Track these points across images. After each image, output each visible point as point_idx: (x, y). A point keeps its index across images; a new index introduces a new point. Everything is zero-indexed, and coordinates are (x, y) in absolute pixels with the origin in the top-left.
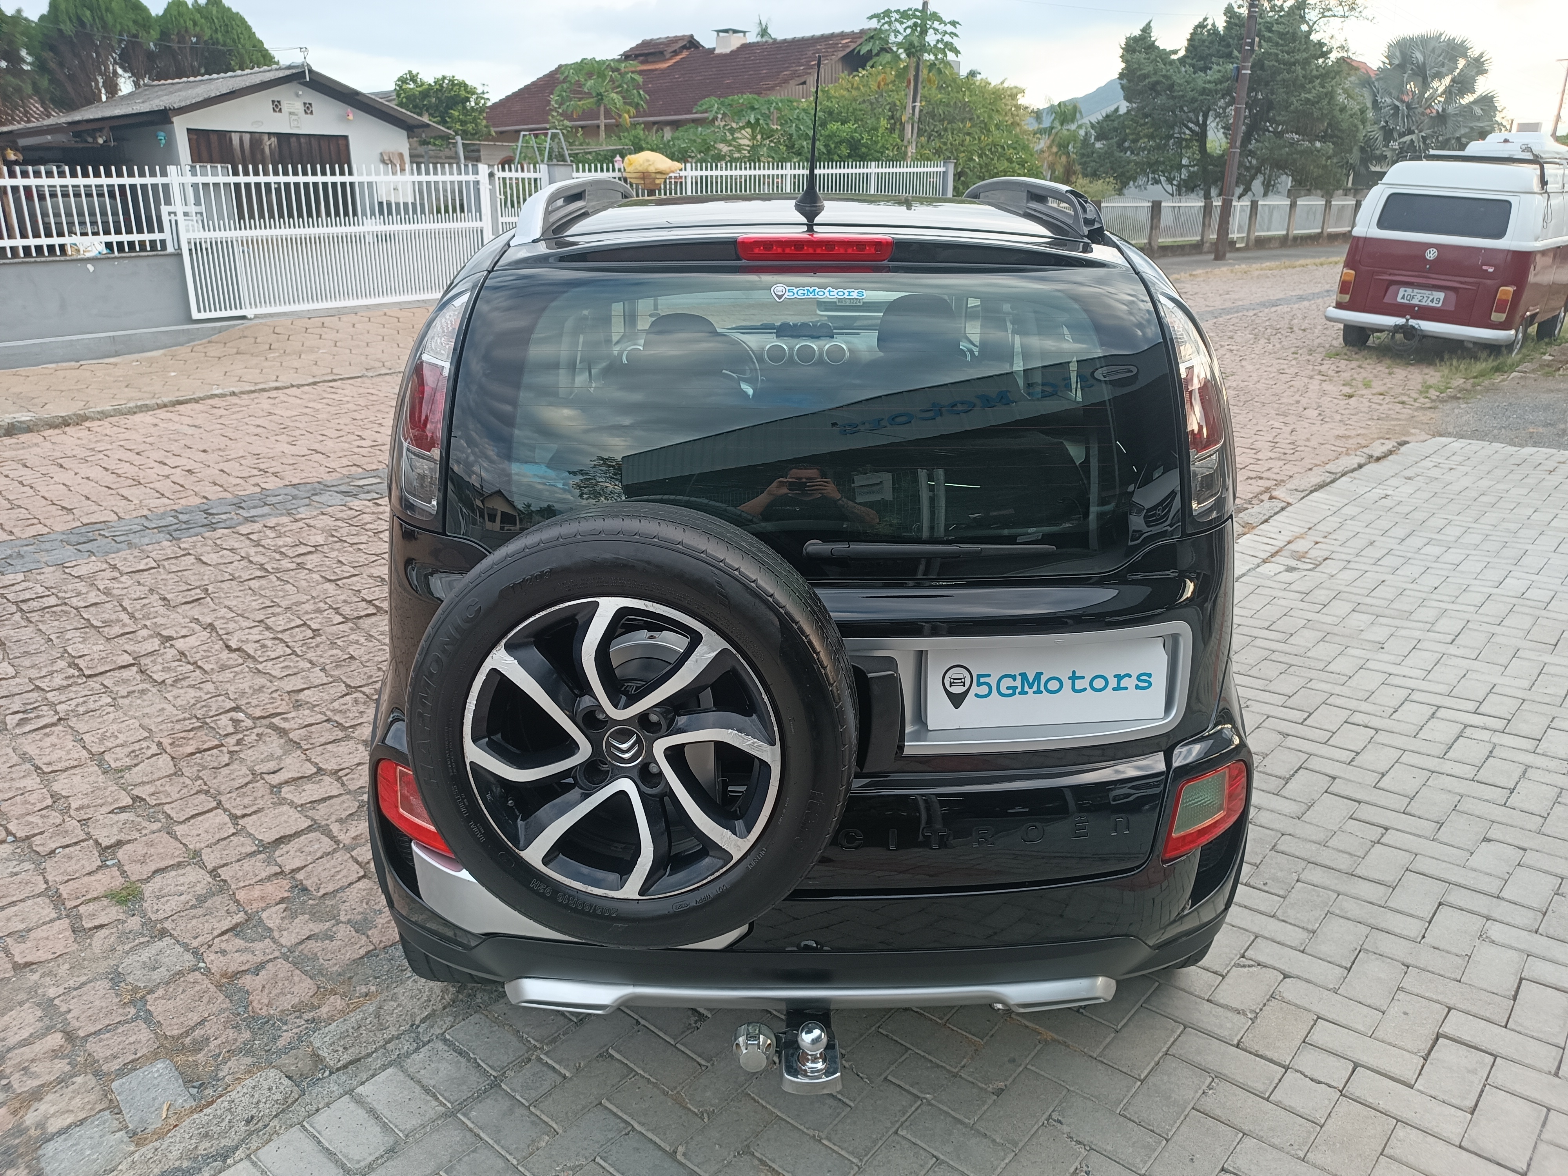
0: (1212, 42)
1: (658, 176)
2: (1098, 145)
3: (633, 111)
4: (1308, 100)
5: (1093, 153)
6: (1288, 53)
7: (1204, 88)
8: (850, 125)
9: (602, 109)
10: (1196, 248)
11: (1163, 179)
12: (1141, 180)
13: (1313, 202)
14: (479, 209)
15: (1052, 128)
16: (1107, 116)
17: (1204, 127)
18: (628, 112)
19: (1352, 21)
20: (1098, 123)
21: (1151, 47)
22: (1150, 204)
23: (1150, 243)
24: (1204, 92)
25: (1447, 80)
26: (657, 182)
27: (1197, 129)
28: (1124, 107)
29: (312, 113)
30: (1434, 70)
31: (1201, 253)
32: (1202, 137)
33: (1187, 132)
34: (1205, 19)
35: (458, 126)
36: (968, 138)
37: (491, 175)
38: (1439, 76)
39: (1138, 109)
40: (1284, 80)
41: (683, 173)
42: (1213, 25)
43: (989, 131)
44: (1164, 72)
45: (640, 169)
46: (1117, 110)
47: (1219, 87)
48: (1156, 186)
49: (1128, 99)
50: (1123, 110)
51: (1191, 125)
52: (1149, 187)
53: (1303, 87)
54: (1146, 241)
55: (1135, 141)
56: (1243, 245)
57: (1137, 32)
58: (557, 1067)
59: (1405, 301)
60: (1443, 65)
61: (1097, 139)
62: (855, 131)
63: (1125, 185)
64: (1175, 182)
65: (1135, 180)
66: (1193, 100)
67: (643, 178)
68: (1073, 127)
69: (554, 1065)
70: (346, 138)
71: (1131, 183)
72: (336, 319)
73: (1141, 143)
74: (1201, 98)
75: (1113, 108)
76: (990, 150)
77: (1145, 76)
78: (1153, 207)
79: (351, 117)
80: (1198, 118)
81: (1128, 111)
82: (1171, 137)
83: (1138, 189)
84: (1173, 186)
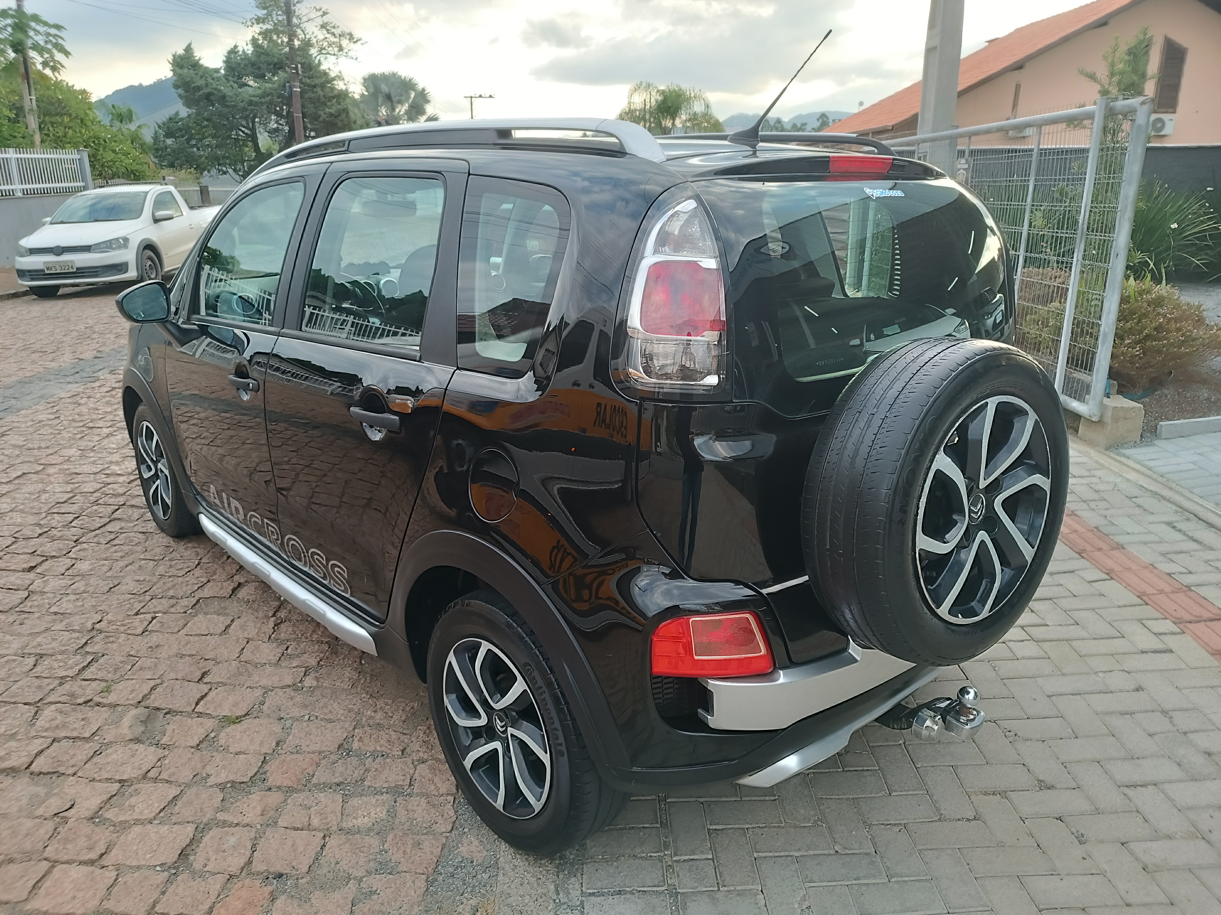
0: (246, 65)
2: (169, 141)
4: (331, 115)
5: (166, 148)
6: (309, 78)
7: (251, 100)
11: (230, 171)
12: (214, 172)
16: (170, 119)
17: (253, 130)
19: (342, 59)
20: (164, 124)
21: (196, 65)
24: (251, 103)
25: (406, 106)
27: (247, 131)
28: (184, 112)
30: (397, 98)
32: (254, 138)
33: (241, 134)
34: (236, 47)
36: (70, 131)
38: (400, 102)
39: (198, 114)
40: (310, 98)
42: (244, 51)
43: (86, 125)
44: (214, 86)
46: (177, 114)
47: (263, 100)
48: (225, 176)
49: (186, 105)
50: (184, 114)
51: (242, 128)
53: (324, 104)
55: (200, 140)
57: (181, 51)
58: (695, 857)
60: (401, 95)
61: (167, 137)
64: (241, 173)
65: (208, 170)
66: (244, 109)
68: (133, 127)
69: (692, 857)
73: (207, 141)
74: (250, 108)
75: (174, 112)
76: (94, 142)
77: (199, 88)
80: (248, 124)
81: (189, 115)
82: (229, 137)
83: (211, 178)
84: (242, 176)
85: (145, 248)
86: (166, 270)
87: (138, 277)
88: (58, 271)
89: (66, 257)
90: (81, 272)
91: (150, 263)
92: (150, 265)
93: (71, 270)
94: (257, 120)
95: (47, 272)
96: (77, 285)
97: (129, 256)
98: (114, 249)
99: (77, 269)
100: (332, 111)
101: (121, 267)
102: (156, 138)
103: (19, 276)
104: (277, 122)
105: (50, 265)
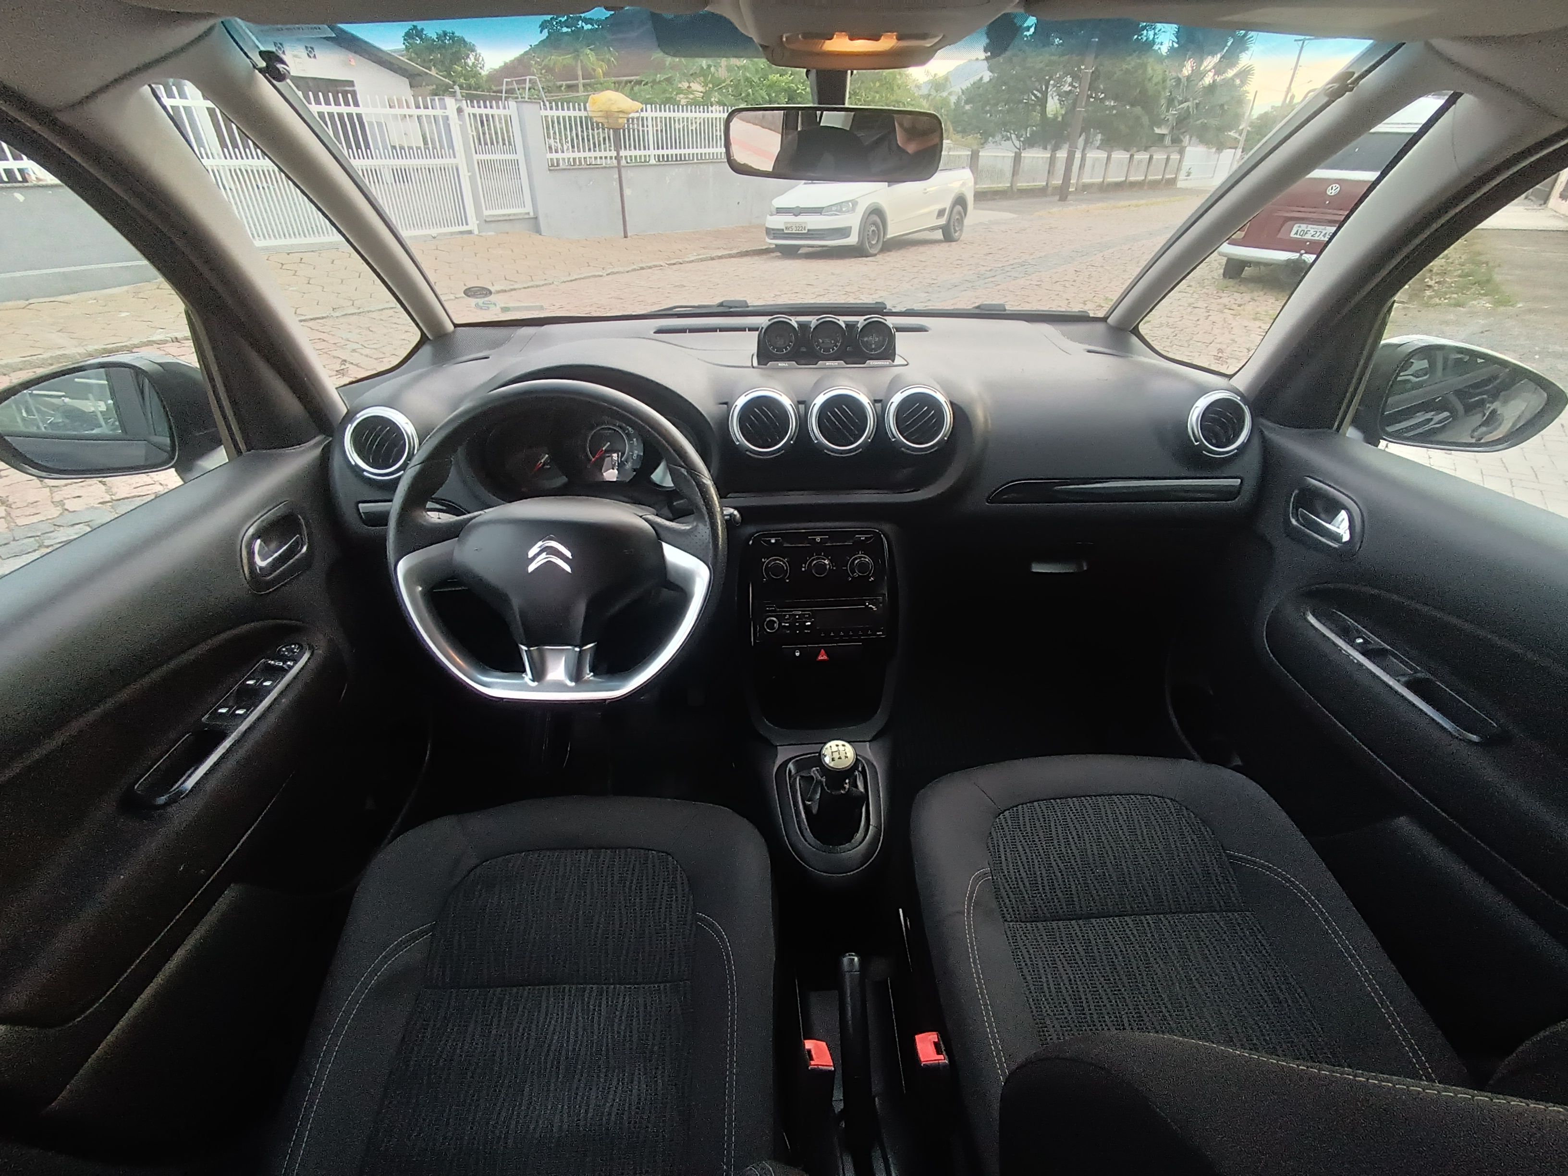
1: (621, 115)
2: (968, 107)
3: (605, 66)
5: (963, 114)
8: (787, 76)
9: (579, 64)
10: (1041, 192)
11: (1013, 136)
12: (998, 137)
13: (1120, 156)
14: (451, 146)
15: (929, 95)
16: (974, 83)
17: (1045, 94)
18: (601, 67)
20: (967, 89)
21: (1010, 25)
22: (1013, 155)
23: (1011, 186)
26: (620, 121)
27: (1039, 95)
28: (987, 76)
29: (315, 56)
31: (1046, 196)
32: (1043, 102)
33: (1033, 98)
35: (462, 80)
37: (460, 110)
39: (998, 78)
41: (644, 114)
43: (893, 90)
44: (1020, 47)
45: (604, 108)
46: (981, 79)
48: (1007, 142)
49: (991, 69)
50: (986, 79)
51: (1035, 92)
52: (1003, 142)
54: (1009, 185)
55: (995, 105)
56: (1074, 189)
59: (1298, 236)
61: (967, 102)
62: (792, 82)
63: (986, 141)
64: (1022, 139)
65: (993, 136)
67: (607, 118)
68: (945, 94)
70: (351, 83)
71: (990, 138)
72: (316, 254)
75: (978, 78)
78: (1015, 157)
79: (353, 63)
80: (1041, 87)
81: (991, 79)
82: (1021, 102)
83: (995, 144)
84: (1022, 142)
85: (871, 213)
86: (889, 236)
87: (858, 243)
88: (794, 232)
89: (802, 219)
90: (812, 234)
91: (873, 228)
92: (873, 231)
93: (804, 232)
94: (1052, 82)
95: (786, 231)
96: (812, 246)
97: (853, 221)
98: (844, 212)
99: (809, 230)
100: (1129, 67)
101: (844, 232)
102: (957, 104)
103: (767, 233)
104: (1071, 85)
105: (789, 225)
